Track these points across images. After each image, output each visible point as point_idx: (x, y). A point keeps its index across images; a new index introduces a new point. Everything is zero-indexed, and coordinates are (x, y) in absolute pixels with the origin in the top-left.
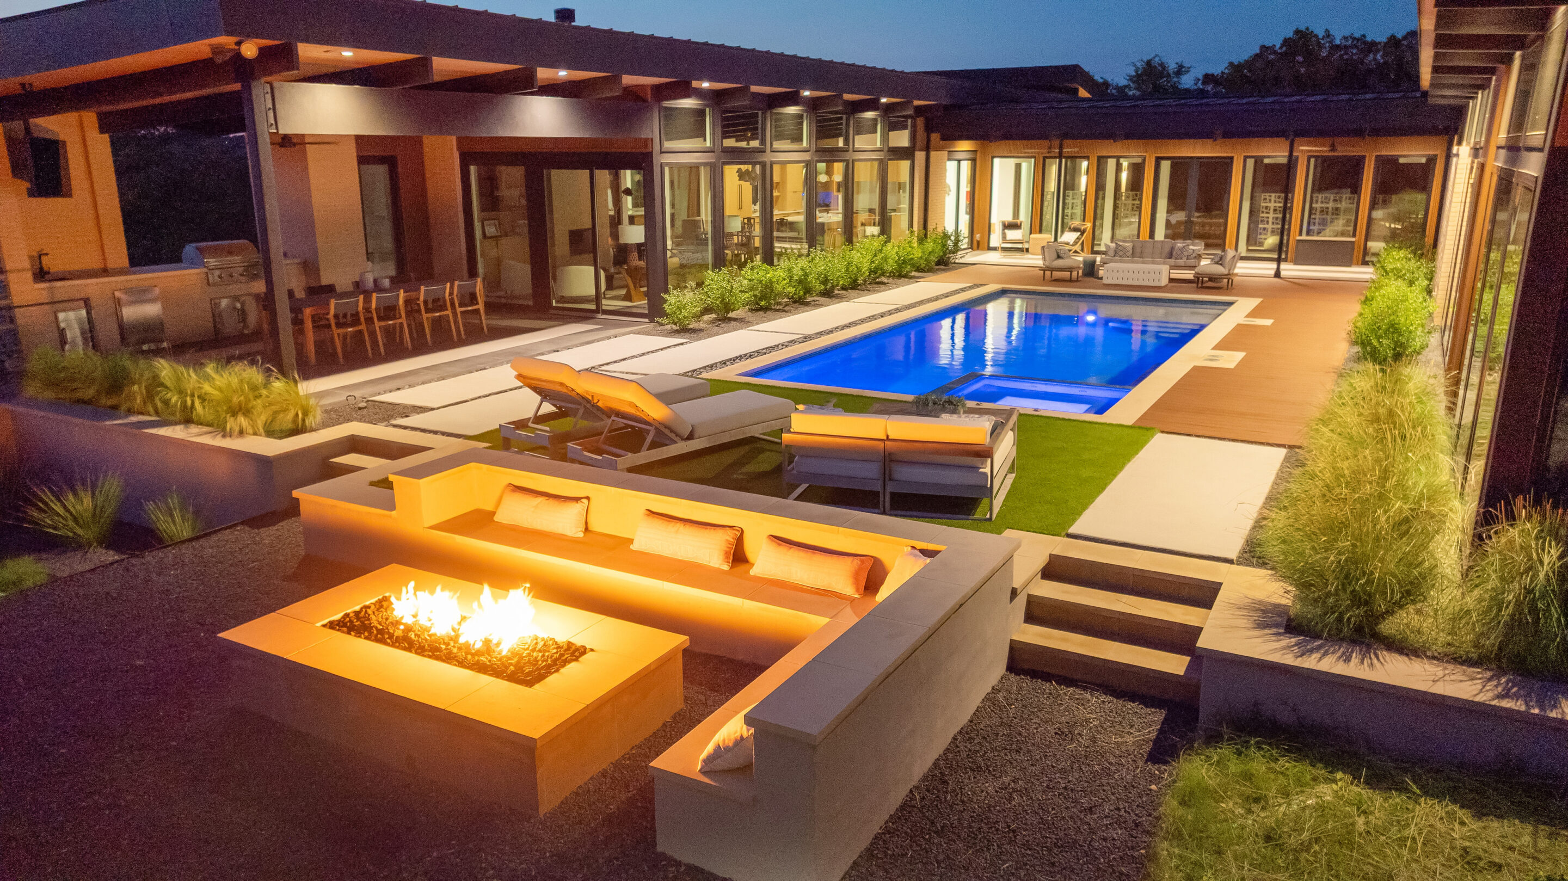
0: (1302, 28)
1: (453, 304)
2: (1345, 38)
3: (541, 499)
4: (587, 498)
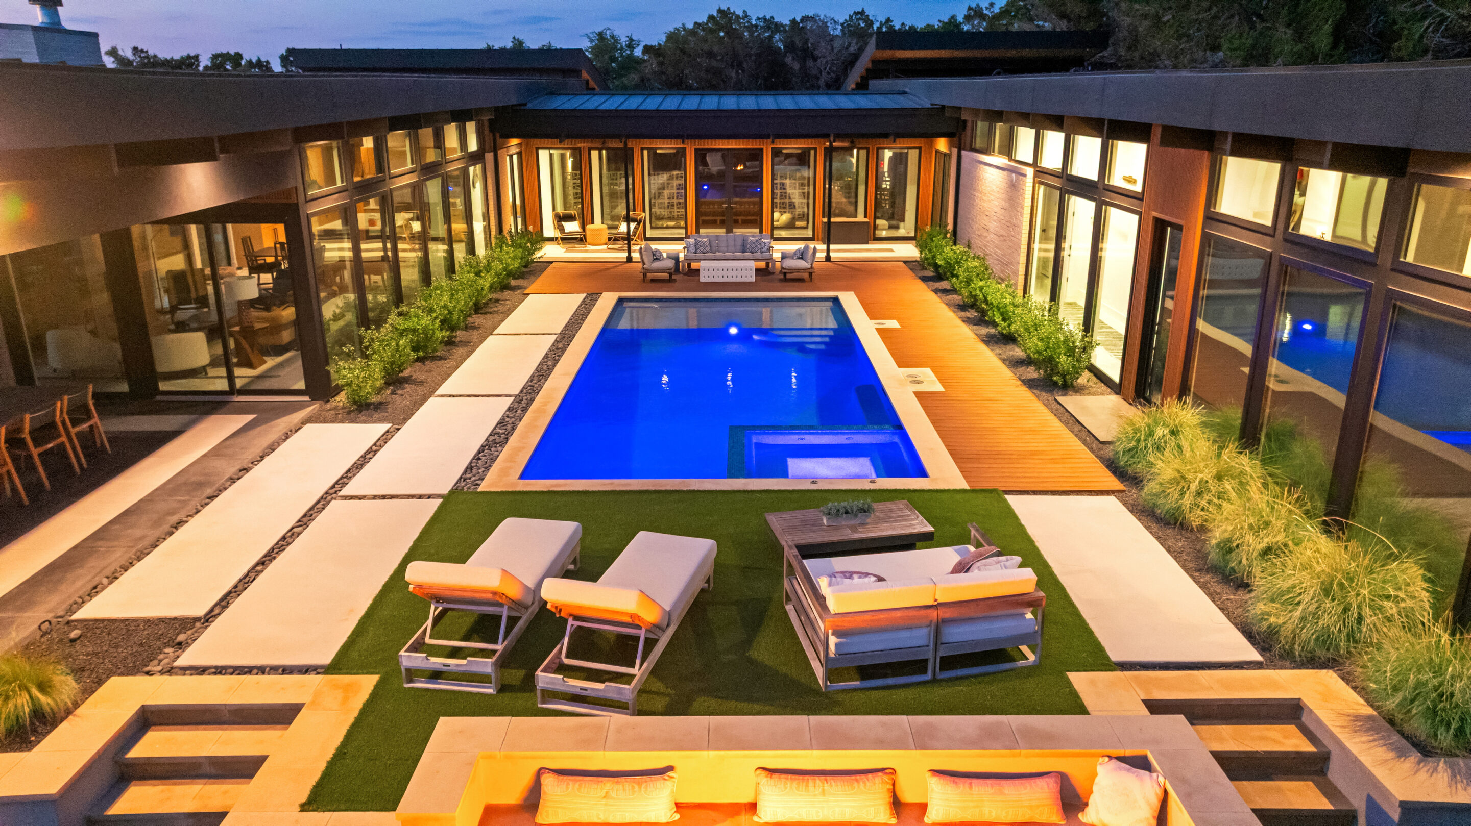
0: (724, 8)
1: (66, 428)
2: (758, 19)
3: (608, 784)
4: (671, 768)
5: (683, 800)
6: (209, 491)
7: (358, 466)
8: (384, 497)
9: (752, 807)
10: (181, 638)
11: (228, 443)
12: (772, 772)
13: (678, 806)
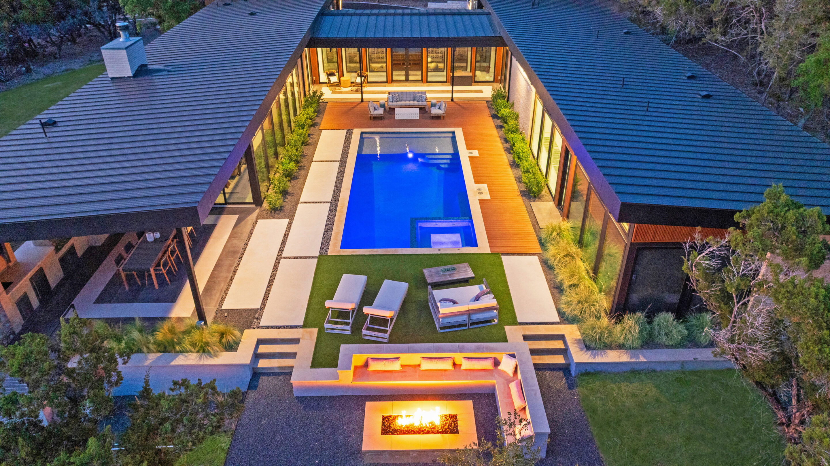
3: (385, 362)
4: (399, 357)
5: (403, 364)
6: (239, 256)
7: (284, 242)
8: (297, 258)
9: (419, 365)
10: (257, 316)
11: (235, 230)
12: (424, 358)
13: (401, 365)
